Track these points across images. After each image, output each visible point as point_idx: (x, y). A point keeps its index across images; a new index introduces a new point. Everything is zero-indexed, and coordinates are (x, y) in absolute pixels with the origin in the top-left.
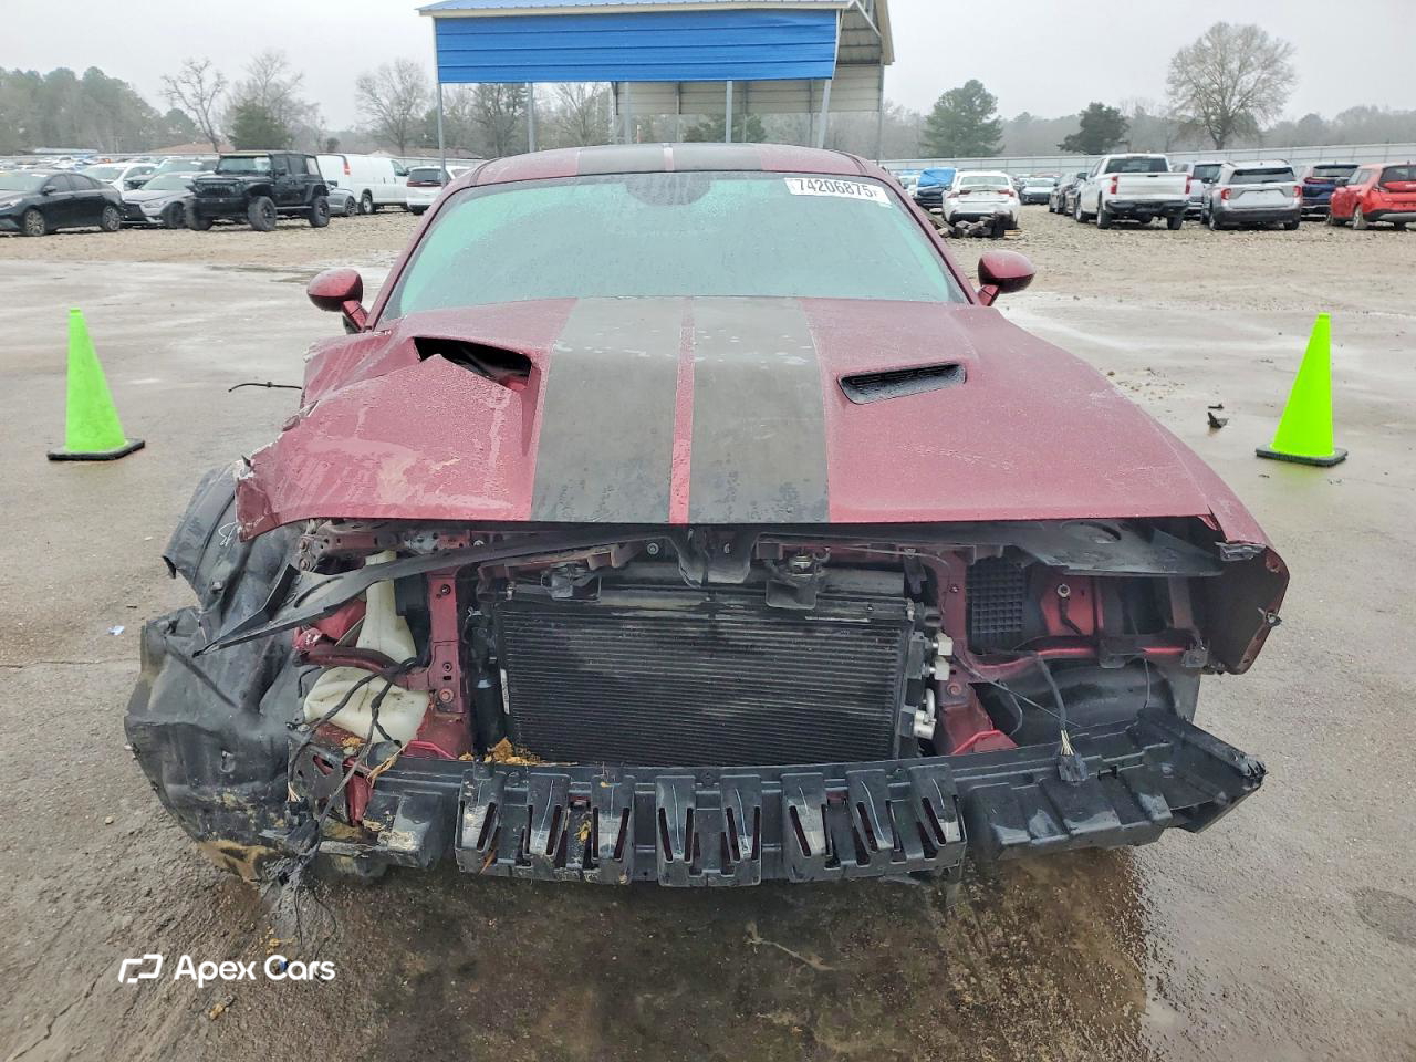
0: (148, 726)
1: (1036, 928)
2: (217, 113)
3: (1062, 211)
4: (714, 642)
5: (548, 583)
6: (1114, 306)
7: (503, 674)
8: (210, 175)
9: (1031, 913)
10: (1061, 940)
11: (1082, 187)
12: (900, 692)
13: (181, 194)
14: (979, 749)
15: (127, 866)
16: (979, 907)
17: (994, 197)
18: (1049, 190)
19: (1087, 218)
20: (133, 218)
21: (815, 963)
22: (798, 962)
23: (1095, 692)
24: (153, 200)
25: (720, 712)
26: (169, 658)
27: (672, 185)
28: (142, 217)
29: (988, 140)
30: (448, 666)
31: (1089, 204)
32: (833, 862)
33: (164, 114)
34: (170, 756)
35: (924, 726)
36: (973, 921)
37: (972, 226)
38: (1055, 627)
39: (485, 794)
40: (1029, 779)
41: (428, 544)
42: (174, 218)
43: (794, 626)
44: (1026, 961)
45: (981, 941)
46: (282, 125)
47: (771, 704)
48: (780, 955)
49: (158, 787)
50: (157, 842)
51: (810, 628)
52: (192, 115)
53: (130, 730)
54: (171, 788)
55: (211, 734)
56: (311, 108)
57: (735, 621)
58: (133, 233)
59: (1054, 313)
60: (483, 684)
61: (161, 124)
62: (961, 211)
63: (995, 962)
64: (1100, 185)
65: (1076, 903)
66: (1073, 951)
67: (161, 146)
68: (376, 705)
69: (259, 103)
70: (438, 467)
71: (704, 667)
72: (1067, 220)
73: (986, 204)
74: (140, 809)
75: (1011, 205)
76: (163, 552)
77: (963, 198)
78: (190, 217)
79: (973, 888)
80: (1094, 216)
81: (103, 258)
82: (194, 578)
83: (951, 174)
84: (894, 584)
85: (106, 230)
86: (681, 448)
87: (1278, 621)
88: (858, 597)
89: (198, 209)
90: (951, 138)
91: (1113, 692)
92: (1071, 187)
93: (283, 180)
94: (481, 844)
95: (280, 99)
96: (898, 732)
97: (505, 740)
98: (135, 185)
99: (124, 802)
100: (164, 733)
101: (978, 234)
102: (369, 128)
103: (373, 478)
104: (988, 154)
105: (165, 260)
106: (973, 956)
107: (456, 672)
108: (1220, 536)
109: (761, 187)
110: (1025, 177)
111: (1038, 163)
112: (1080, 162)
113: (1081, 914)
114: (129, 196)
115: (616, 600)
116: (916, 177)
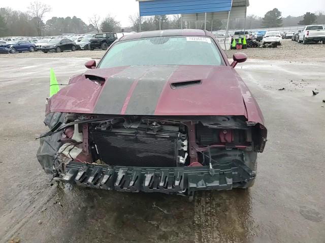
0: (41, 156)
1: (218, 209)
2: (99, 25)
3: (295, 40)
4: (137, 141)
5: (100, 127)
6: (300, 64)
7: (96, 146)
8: (94, 38)
9: (218, 205)
10: (223, 212)
11: (300, 34)
12: (176, 152)
13: (88, 43)
14: (193, 166)
15: (35, 181)
16: (207, 203)
17: (275, 37)
18: (292, 35)
19: (301, 42)
20: (78, 48)
21: (165, 212)
22: (161, 211)
23: (227, 155)
24: (82, 44)
25: (140, 155)
26: (44, 142)
27: (160, 40)
28: (80, 48)
29: (279, 23)
30: (86, 144)
31: (301, 38)
32: (151, 188)
33: (88, 25)
34: (45, 161)
35: (182, 160)
36: (204, 206)
37: (269, 45)
38: (223, 140)
39: (84, 169)
40: (202, 173)
41: (83, 118)
42: (86, 48)
43: (153, 138)
44: (214, 215)
45: (204, 211)
46: (112, 27)
47: (150, 154)
48: (159, 210)
49: (44, 168)
50: (42, 177)
51: (156, 138)
52: (94, 25)
53: (38, 156)
54: (46, 168)
55: (51, 156)
56: (119, 22)
57: (141, 136)
58: (78, 51)
59: (283, 66)
60: (93, 148)
61: (88, 27)
62: (266, 41)
63: (206, 215)
64: (304, 33)
65: (230, 204)
66: (226, 214)
67: (87, 32)
68: (70, 150)
69: (107, 22)
70: (79, 102)
71: (136, 146)
72: (296, 42)
73: (273, 39)
74: (40, 171)
75: (279, 39)
76: (43, 121)
77: (267, 38)
78: (89, 47)
79: (207, 199)
80: (302, 41)
81: (71, 57)
82: (49, 126)
83: (265, 32)
84: (177, 129)
85: (73, 51)
86: (128, 98)
87: (266, 141)
88: (168, 131)
89: (91, 45)
90: (269, 23)
91: (230, 156)
92: (297, 34)
93: (109, 39)
94: (80, 179)
95: (112, 21)
96: (177, 162)
97: (99, 160)
98: (79, 41)
99: (38, 169)
100: (43, 157)
101: (270, 47)
102: (131, 26)
103: (66, 104)
104: (279, 26)
105: (83, 57)
106: (201, 213)
107: (87, 145)
108: (247, 120)
109: (180, 39)
110: (287, 32)
111: (292, 28)
112: (301, 28)
113: (231, 207)
114: (77, 43)
115: (117, 131)
116: (257, 33)
